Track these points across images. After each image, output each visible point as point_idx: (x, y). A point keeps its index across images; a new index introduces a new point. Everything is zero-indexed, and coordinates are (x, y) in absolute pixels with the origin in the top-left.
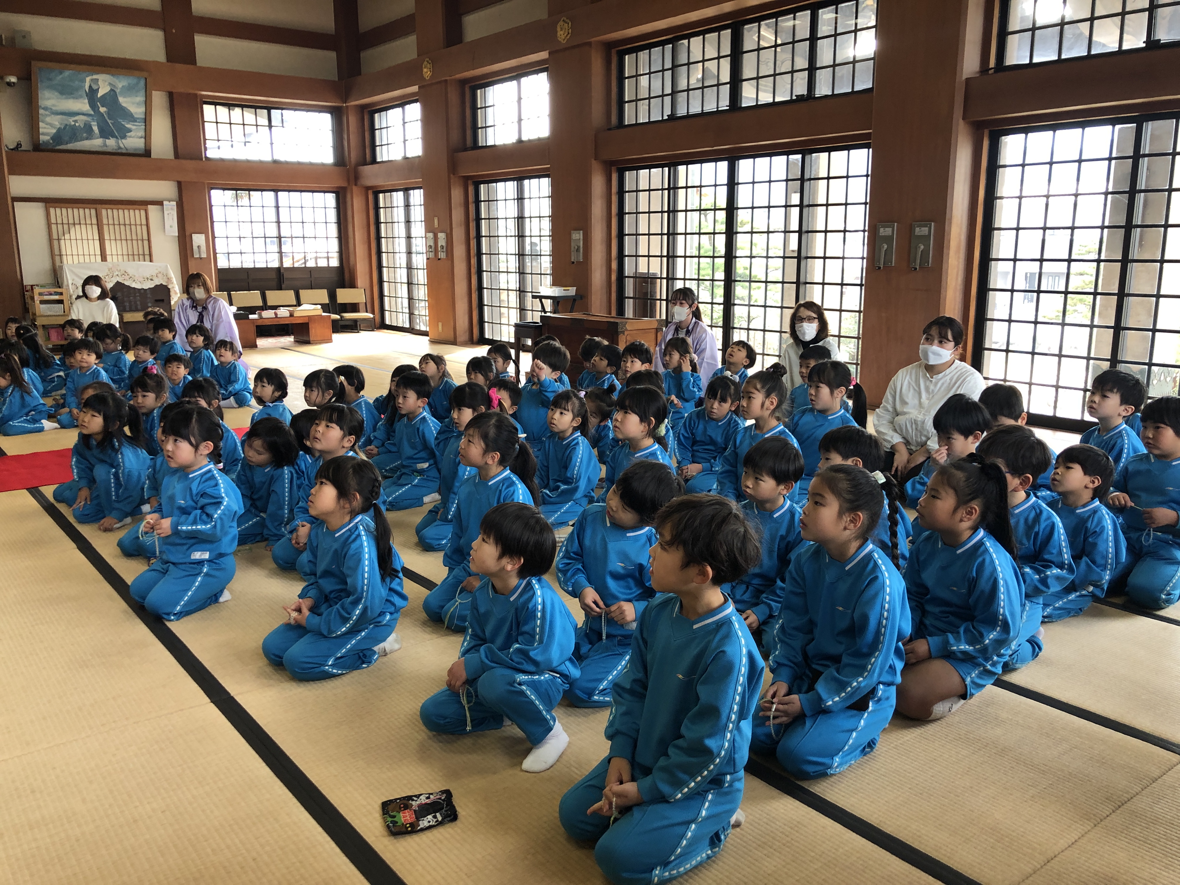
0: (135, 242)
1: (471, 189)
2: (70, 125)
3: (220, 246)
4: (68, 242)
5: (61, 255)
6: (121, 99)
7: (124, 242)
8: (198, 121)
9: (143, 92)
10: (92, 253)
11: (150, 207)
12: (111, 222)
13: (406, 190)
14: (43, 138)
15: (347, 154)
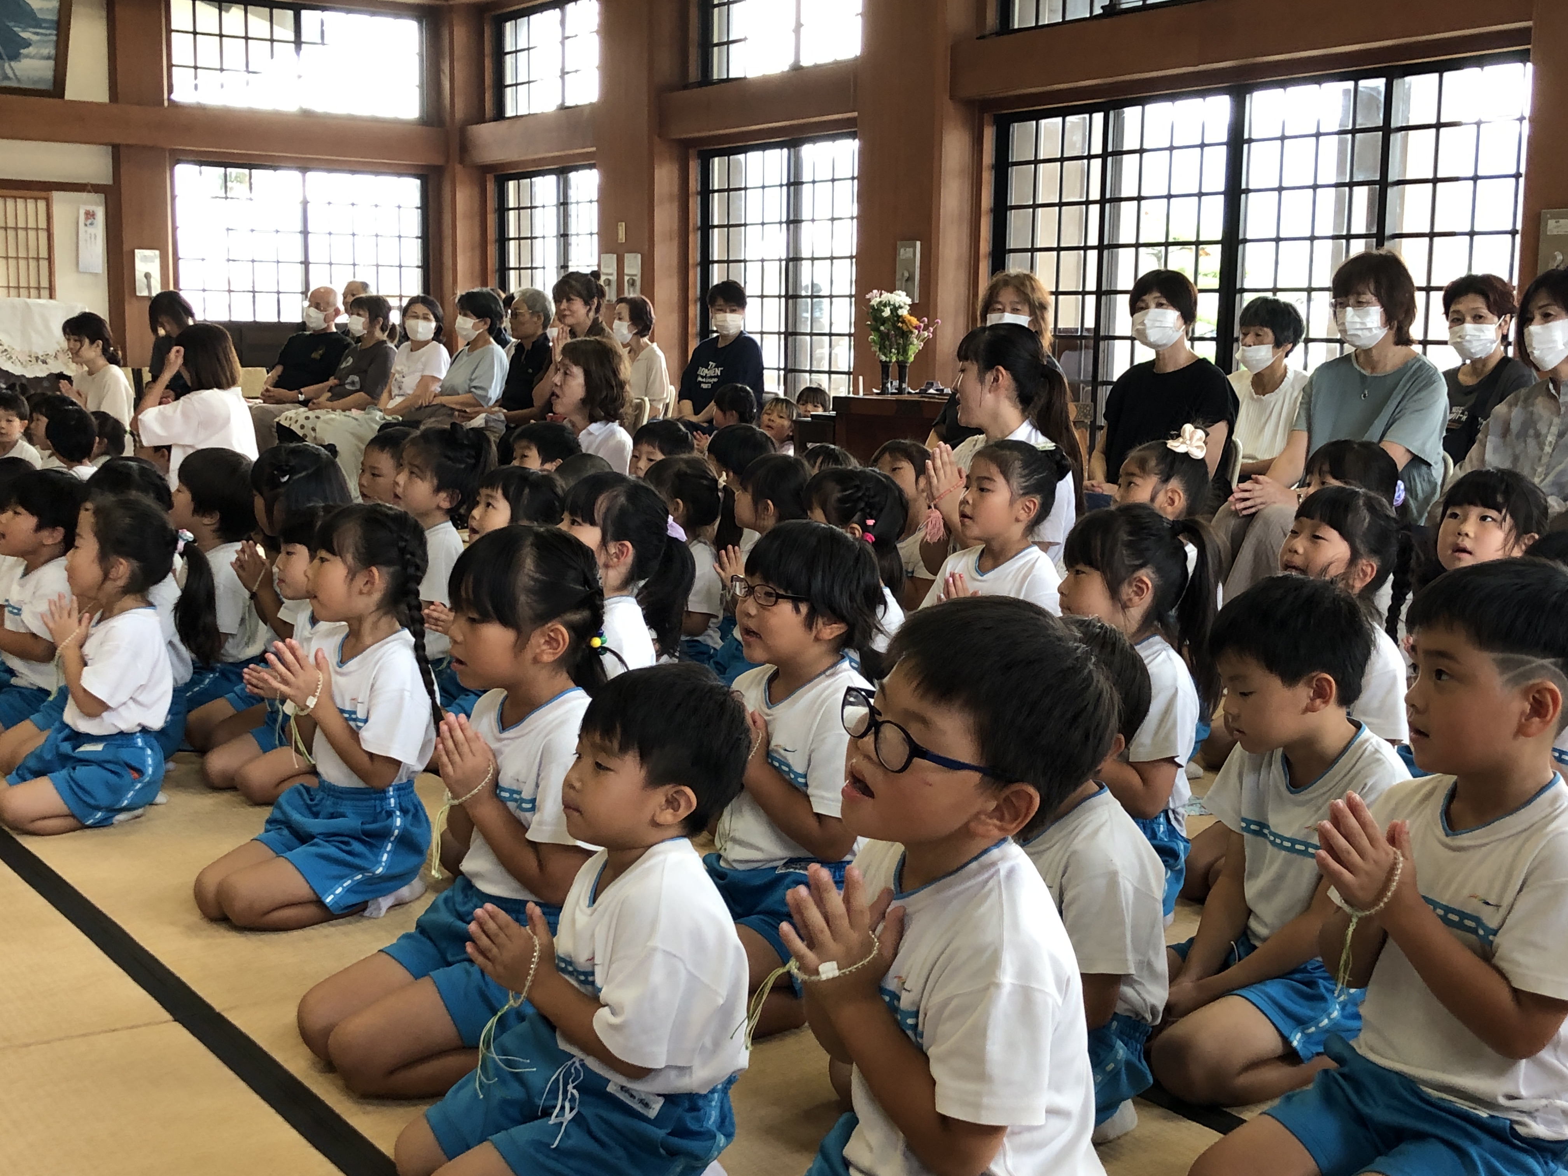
0: (22, 263)
1: (694, 168)
7: (2, 262)
8: (160, 30)
11: (56, 195)
13: (562, 171)
15: (447, 101)
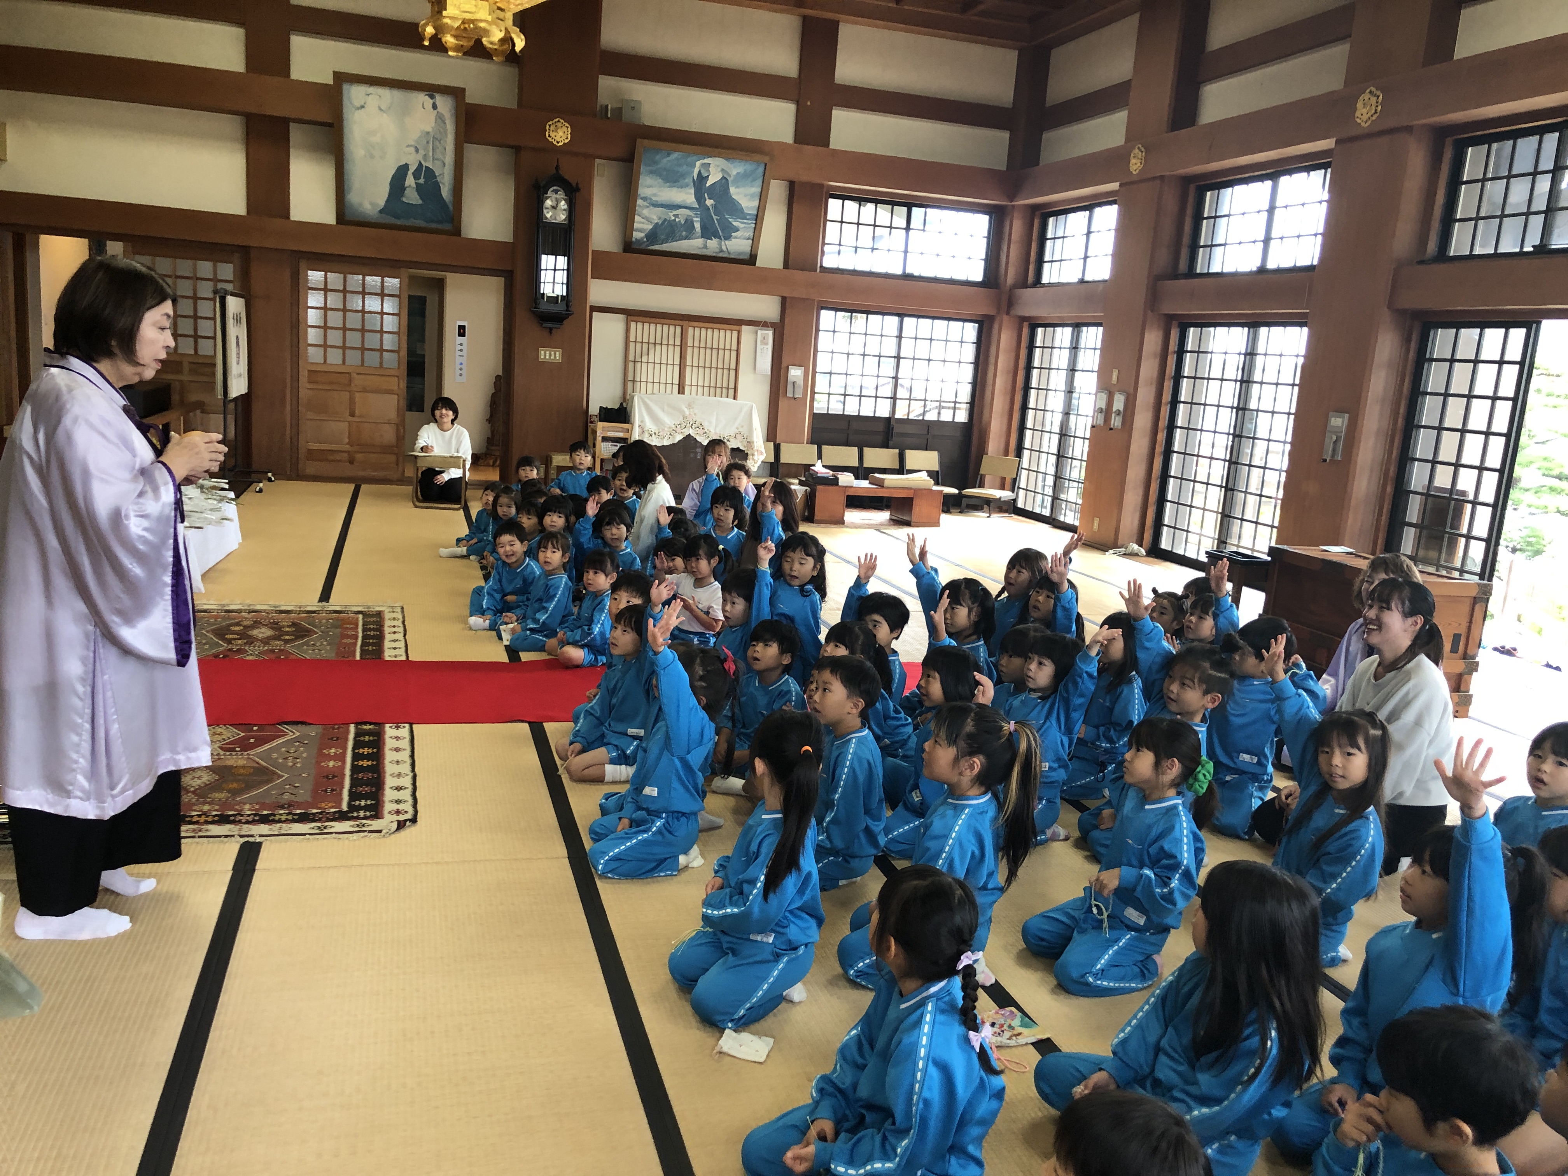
0: (720, 371)
1: (1175, 335)
2: (669, 221)
3: (821, 384)
4: (644, 365)
5: (634, 381)
6: (732, 190)
7: (707, 370)
8: (819, 219)
9: (760, 182)
10: (669, 381)
11: (744, 327)
12: (696, 344)
13: (1077, 326)
14: (637, 235)
15: (1002, 271)
